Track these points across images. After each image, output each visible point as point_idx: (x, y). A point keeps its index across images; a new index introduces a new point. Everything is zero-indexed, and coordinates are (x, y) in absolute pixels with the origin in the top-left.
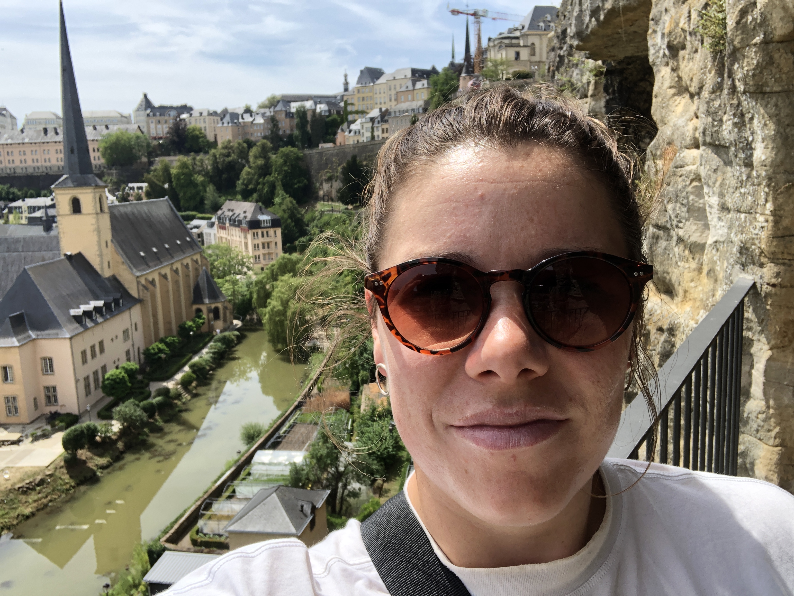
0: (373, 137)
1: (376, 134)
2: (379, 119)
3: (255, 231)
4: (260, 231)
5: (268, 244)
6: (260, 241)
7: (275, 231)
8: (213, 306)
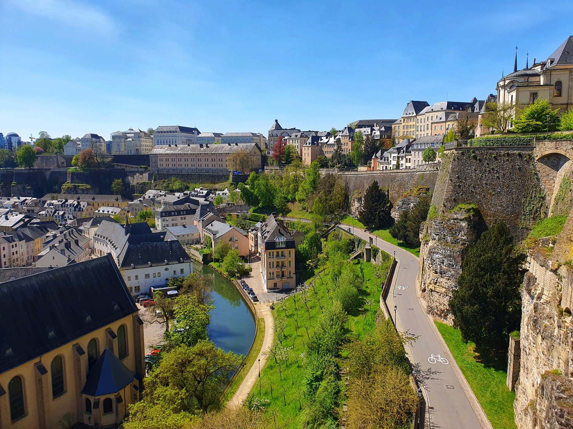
0: (398, 166)
1: (401, 162)
2: (405, 149)
3: (271, 251)
4: (275, 252)
5: (282, 263)
6: (275, 259)
7: (290, 252)
8: (102, 398)
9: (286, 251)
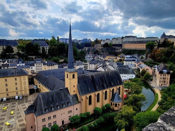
3: (161, 74)
4: (163, 75)
5: (165, 78)
6: (162, 77)
7: (168, 75)
8: (115, 103)
9: (167, 75)
